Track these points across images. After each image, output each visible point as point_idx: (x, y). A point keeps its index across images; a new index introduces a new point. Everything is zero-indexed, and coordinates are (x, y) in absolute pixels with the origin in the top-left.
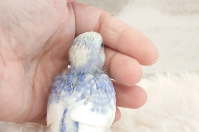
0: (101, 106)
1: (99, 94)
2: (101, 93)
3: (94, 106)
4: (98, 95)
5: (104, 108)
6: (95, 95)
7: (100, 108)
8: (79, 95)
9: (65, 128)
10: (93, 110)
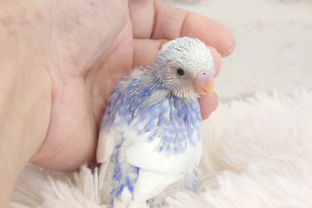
0: (174, 143)
1: (173, 124)
2: (177, 123)
3: (163, 143)
4: (171, 126)
5: (179, 144)
6: (166, 127)
7: (172, 145)
8: (141, 126)
9: (119, 169)
10: (161, 149)
